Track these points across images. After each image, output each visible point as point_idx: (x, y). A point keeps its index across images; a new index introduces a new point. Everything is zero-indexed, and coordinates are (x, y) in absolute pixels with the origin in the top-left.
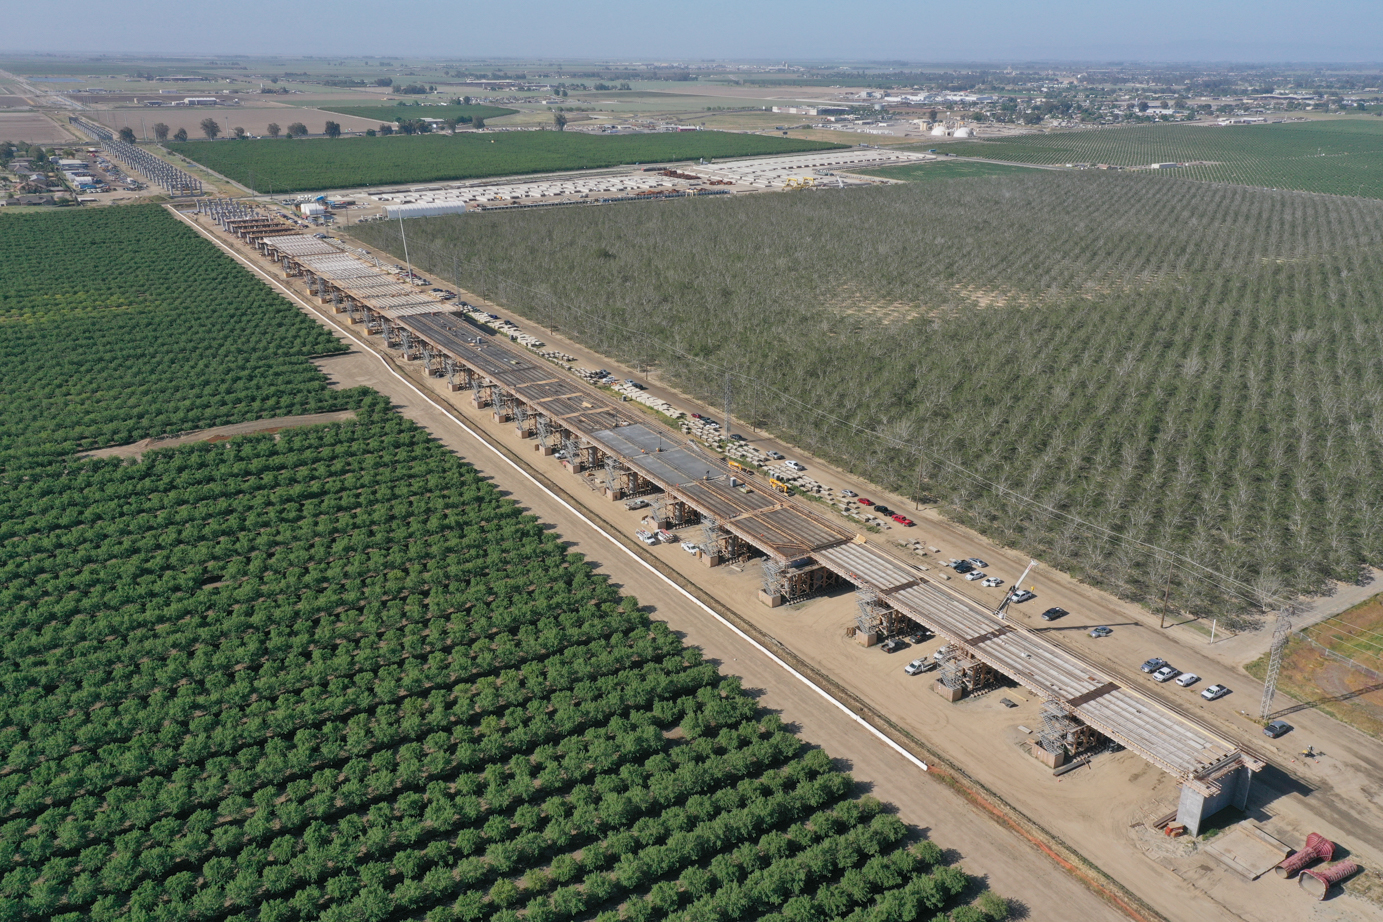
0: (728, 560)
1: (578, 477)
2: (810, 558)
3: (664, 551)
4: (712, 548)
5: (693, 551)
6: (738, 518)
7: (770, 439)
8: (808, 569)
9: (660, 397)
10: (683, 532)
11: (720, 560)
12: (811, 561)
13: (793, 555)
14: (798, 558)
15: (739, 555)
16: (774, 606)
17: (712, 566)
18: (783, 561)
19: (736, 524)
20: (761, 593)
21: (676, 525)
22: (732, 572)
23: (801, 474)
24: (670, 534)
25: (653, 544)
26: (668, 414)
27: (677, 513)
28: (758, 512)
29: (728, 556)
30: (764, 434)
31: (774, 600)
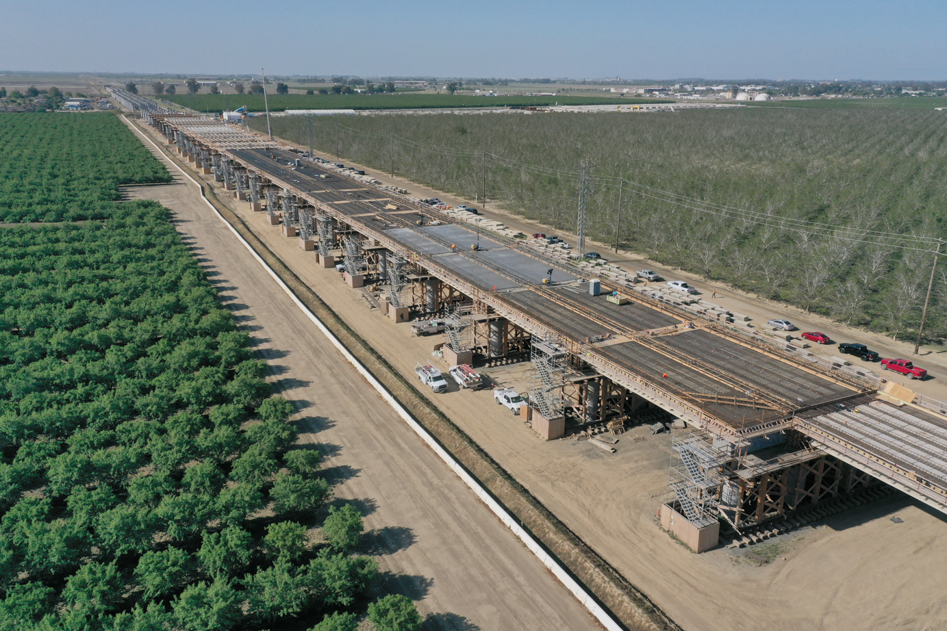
0: (585, 428)
1: (359, 292)
2: (791, 433)
3: (459, 406)
4: (553, 400)
5: (515, 406)
6: (608, 343)
7: (638, 261)
8: (787, 459)
9: (494, 220)
10: (500, 373)
11: (568, 426)
12: (795, 441)
13: (751, 425)
14: (766, 431)
15: (608, 418)
16: (703, 549)
17: (551, 438)
18: (726, 438)
19: (606, 353)
20: (668, 514)
21: (490, 360)
22: (592, 453)
23: (696, 298)
24: (476, 373)
25: (443, 390)
26: (503, 233)
27: (494, 339)
28: (647, 333)
29: (584, 418)
30: (631, 255)
31: (703, 533)
